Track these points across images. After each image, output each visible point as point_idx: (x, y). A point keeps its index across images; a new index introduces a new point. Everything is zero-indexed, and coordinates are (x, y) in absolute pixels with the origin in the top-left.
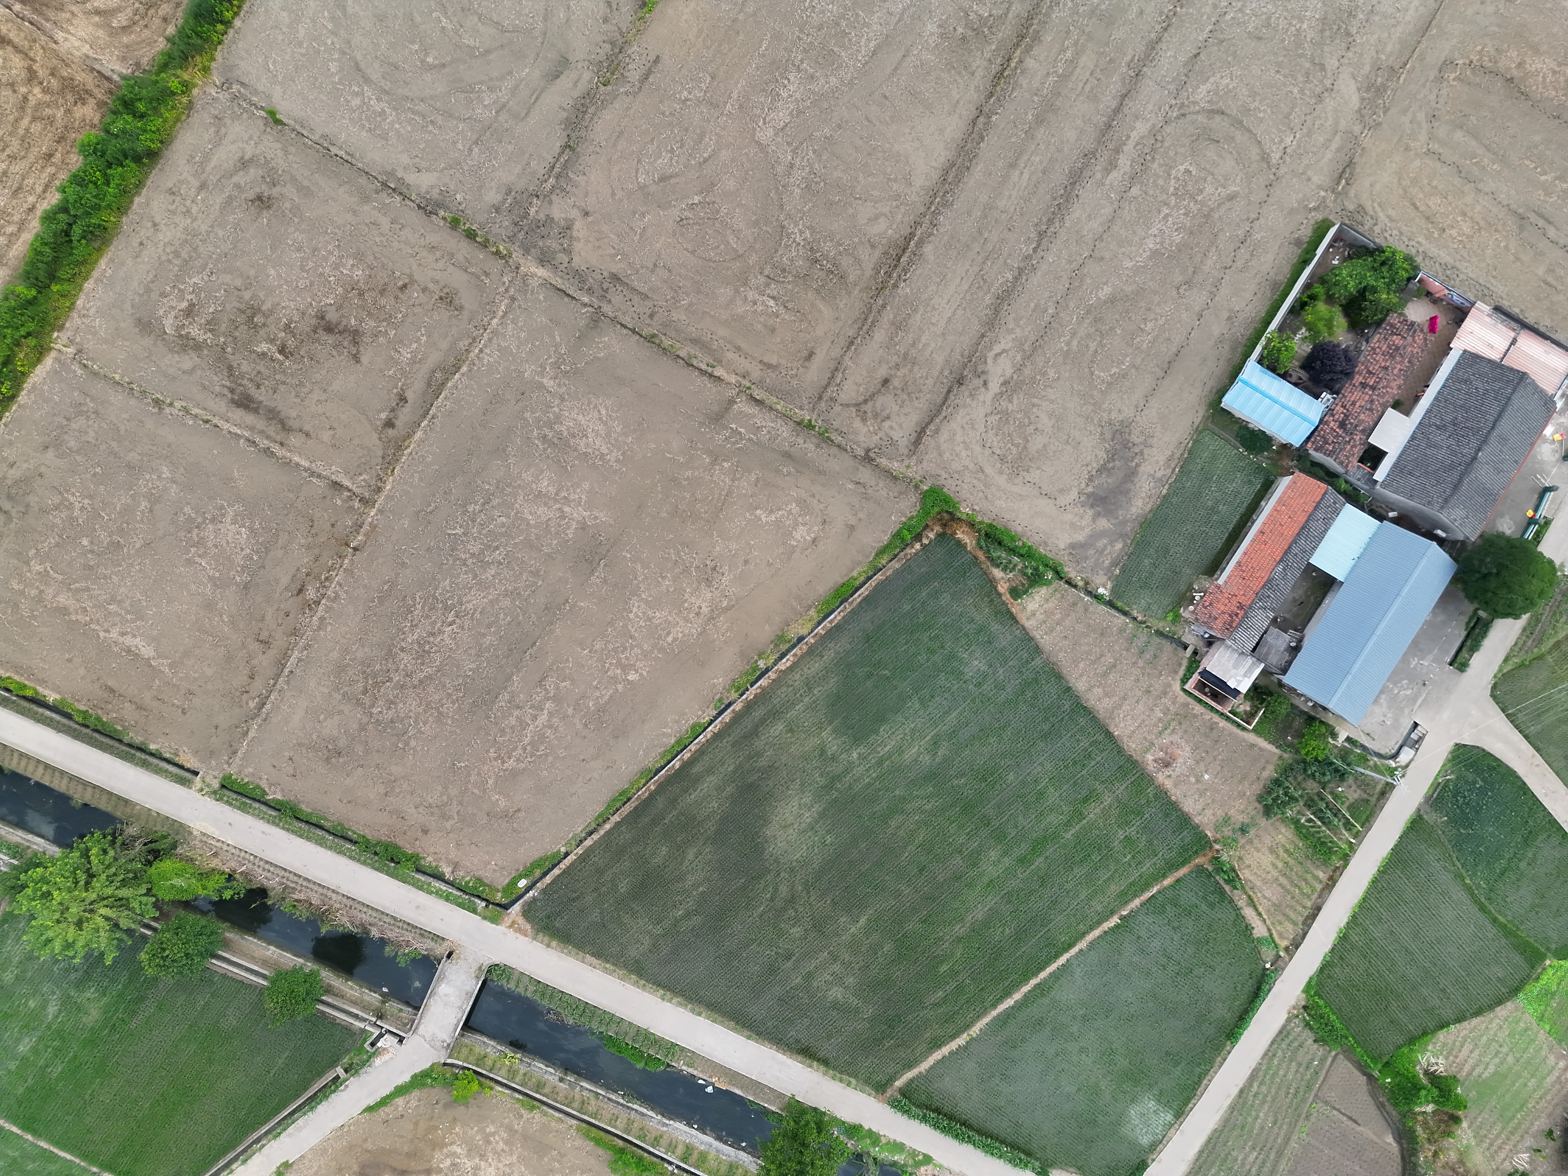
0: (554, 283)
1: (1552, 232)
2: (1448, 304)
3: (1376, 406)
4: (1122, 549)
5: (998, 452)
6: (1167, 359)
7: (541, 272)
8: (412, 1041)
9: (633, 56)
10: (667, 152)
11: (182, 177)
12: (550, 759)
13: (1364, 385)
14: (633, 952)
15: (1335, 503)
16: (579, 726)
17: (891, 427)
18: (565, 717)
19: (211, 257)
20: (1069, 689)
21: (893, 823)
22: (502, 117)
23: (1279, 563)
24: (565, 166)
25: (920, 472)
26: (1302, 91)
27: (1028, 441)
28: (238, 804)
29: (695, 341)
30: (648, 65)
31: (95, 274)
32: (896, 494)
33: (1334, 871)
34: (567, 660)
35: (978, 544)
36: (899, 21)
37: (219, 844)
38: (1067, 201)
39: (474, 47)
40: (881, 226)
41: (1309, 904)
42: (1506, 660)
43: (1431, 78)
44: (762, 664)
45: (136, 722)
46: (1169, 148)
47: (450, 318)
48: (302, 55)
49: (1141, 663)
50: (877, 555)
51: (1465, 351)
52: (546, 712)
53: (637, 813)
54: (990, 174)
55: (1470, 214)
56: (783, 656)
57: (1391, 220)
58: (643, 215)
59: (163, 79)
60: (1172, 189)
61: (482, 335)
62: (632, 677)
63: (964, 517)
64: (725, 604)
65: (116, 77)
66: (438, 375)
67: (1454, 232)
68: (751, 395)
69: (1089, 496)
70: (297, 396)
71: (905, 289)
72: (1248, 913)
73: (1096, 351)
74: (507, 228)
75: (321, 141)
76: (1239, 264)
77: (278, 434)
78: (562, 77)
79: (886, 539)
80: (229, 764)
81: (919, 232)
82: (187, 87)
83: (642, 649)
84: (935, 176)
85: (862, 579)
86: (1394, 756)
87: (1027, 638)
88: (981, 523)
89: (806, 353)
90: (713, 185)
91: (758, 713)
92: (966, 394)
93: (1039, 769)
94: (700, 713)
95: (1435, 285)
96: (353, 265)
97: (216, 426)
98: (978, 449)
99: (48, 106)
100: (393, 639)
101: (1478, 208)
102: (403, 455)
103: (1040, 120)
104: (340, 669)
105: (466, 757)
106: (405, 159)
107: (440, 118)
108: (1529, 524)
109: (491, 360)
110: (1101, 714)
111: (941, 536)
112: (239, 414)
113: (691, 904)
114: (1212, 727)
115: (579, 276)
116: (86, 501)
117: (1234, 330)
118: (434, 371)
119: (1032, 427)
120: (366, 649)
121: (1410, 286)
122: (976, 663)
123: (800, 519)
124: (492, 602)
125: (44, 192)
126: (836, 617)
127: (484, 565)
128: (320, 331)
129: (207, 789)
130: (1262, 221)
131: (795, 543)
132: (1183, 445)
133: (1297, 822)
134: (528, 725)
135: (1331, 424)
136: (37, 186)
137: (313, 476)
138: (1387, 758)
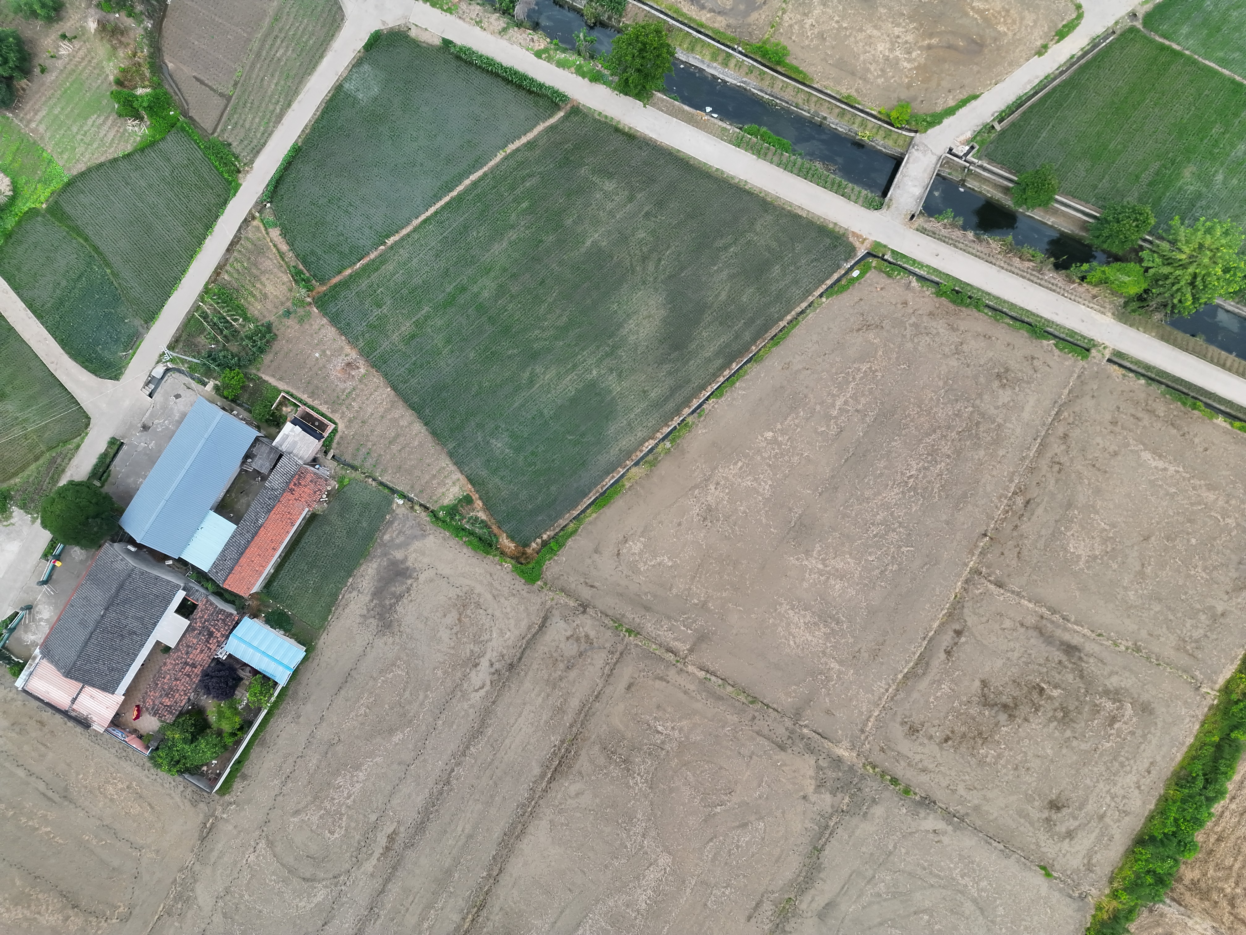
0: (830, 744)
1: (42, 787)
2: (124, 729)
3: (183, 650)
4: (384, 534)
5: (481, 611)
6: (348, 684)
7: (840, 752)
8: (941, 150)
9: (768, 921)
10: (741, 847)
11: (1117, 824)
12: (834, 370)
13: (194, 666)
14: (769, 218)
15: (217, 572)
16: (811, 396)
17: (566, 631)
18: (822, 403)
19: (1096, 763)
20: (426, 424)
21: (565, 319)
22: (869, 873)
23: (262, 525)
24: (821, 834)
25: (543, 595)
26: (242, 896)
27: (458, 620)
28: (1076, 337)
29: (720, 698)
30: (756, 914)
31: (1185, 749)
32: (562, 578)
33: (216, 280)
34: (820, 448)
35: (497, 539)
37: (1091, 305)
38: (427, 809)
39: (891, 927)
40: (574, 789)
41: (235, 254)
42: (78, 447)
43: (138, 907)
44: (668, 444)
45: (1155, 401)
46: (347, 851)
47: (911, 716)
48: (1025, 920)
49: (369, 445)
50: (576, 530)
51: (113, 693)
52: (837, 408)
53: (766, 328)
54: (488, 829)
55: (107, 800)
56: (651, 451)
57: (170, 795)
58: (760, 797)
59: (1132, 901)
60: (344, 819)
61: (886, 703)
62: (769, 435)
63: (509, 560)
64: (696, 492)
65: (1168, 901)
66: (920, 671)
67: (120, 786)
68: (676, 656)
69: (410, 577)
70: (1030, 655)
71: (555, 739)
72: (284, 247)
73: (404, 691)
74: (867, 786)
75: (1010, 853)
76: (291, 760)
77: (1045, 625)
78: (823, 904)
79: (570, 542)
80: (1083, 367)
81: (544, 784)
82: (1114, 895)
83: (762, 456)
84: (531, 829)
85: (588, 511)
86: (168, 370)
87: (459, 464)
88: (495, 556)
89: (633, 689)
90: (705, 821)
91: (671, 405)
92: (506, 657)
93: (449, 362)
94: (716, 407)
95: (136, 744)
96: (987, 757)
97: (1093, 631)
98: (498, 613)
99: (1219, 878)
100: (956, 465)
101: (101, 804)
102: (948, 609)
103: (449, 873)
104: (997, 442)
105: (899, 372)
106: (946, 840)
107: (918, 872)
109: (879, 683)
110: (400, 404)
111: (527, 545)
112: (1076, 640)
113: (723, 256)
114: (312, 395)
115: (810, 750)
116: (1192, 573)
117: (295, 708)
118: (924, 674)
119: (454, 631)
120: (977, 457)
121: (156, 744)
122: (499, 445)
123: (637, 558)
124: (879, 493)
125: (1223, 812)
126: (609, 481)
127: (884, 522)
128: (1012, 705)
129: (1100, 348)
130: (273, 794)
131: (642, 539)
132: (335, 617)
133: (246, 319)
134: (851, 397)
135: (219, 635)
136: (1229, 816)
137: (1018, 592)
138: (174, 369)
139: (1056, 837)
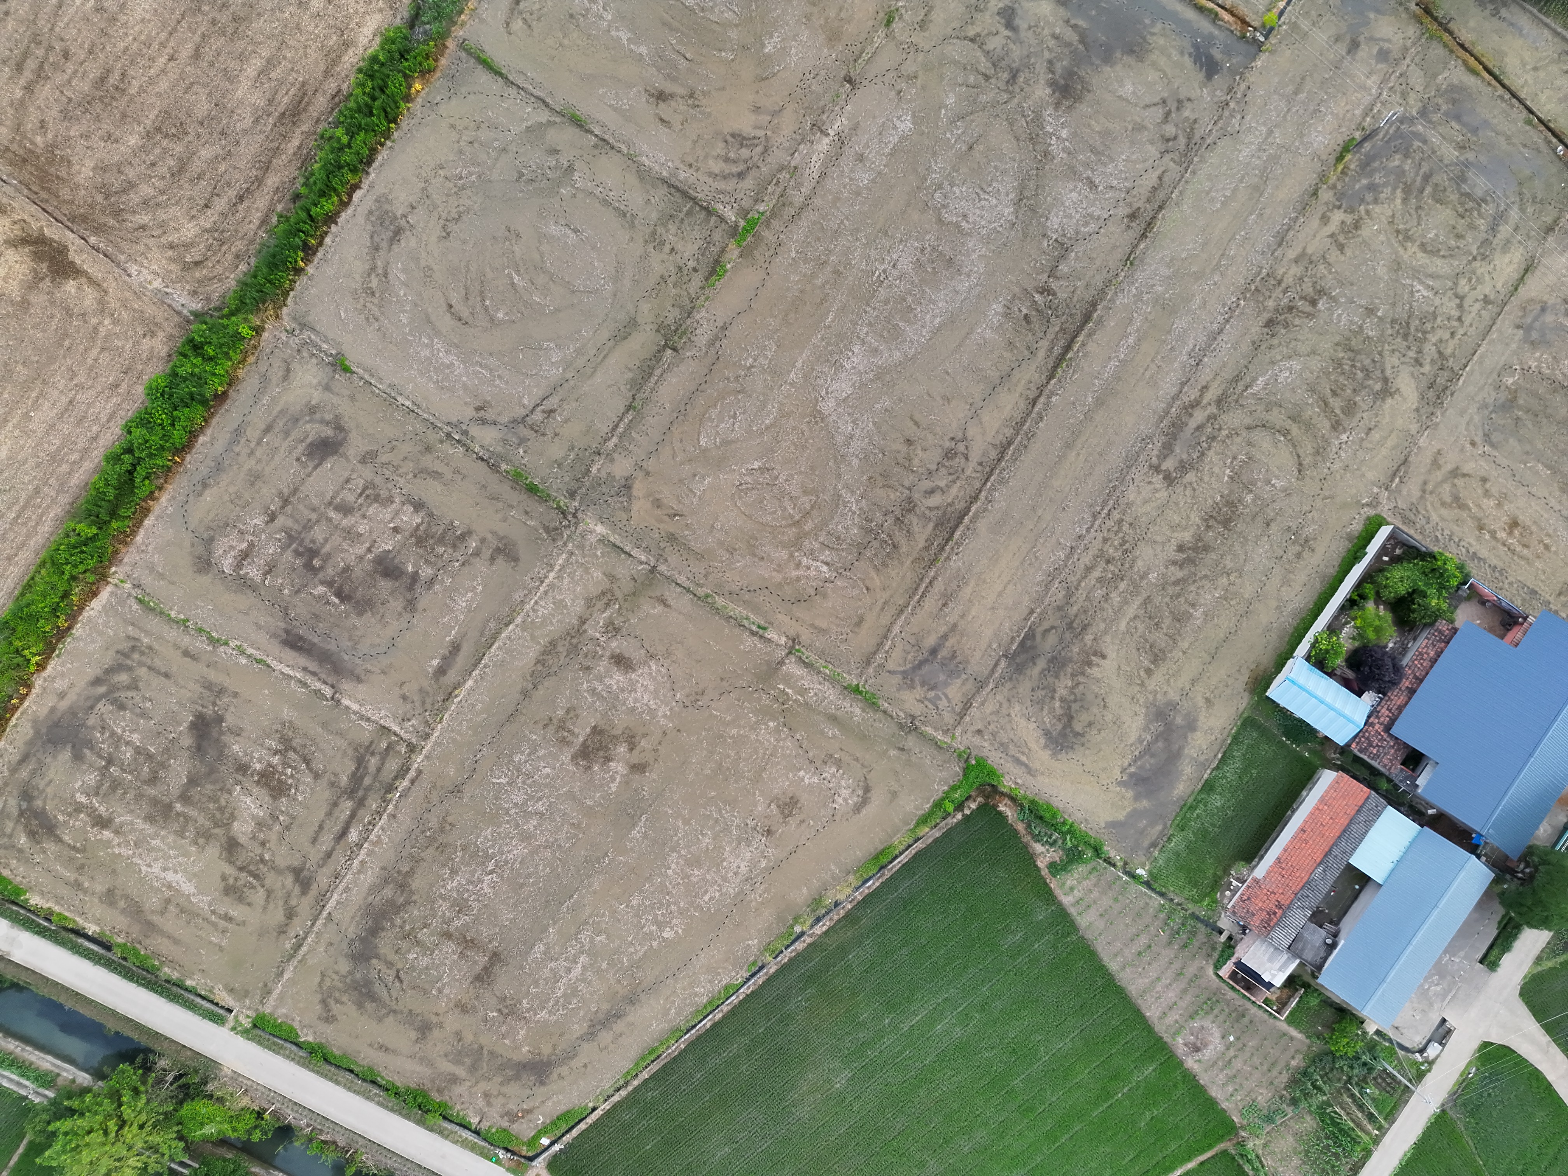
0: (612, 539)
4: (1162, 831)
5: (1043, 726)
6: (1215, 645)
7: (600, 529)
9: (701, 322)
10: (730, 417)
11: (249, 419)
12: (582, 1012)
15: (1377, 806)
16: (612, 982)
17: (937, 696)
18: (599, 971)
20: (1102, 967)
22: (569, 374)
23: (1319, 864)
24: (629, 427)
25: (964, 742)
27: (1072, 717)
28: (269, 1044)
29: (748, 603)
30: (716, 331)
31: (157, 510)
32: (939, 763)
33: (1356, 1162)
34: (604, 915)
35: (1020, 818)
36: (965, 299)
37: (249, 1083)
38: (1122, 483)
39: (545, 305)
42: (1539, 960)
43: (1490, 381)
44: (798, 929)
45: (173, 958)
46: (1226, 437)
47: (507, 569)
49: (1175, 945)
50: (917, 825)
52: (580, 965)
53: (664, 1071)
54: (1047, 454)
55: (1521, 517)
56: (818, 920)
57: (1444, 520)
58: (703, 477)
60: (1227, 477)
61: (538, 588)
62: (668, 934)
63: (1005, 790)
64: (764, 864)
65: (185, 312)
66: (492, 625)
67: (1505, 535)
68: (800, 658)
69: (1131, 775)
70: (350, 639)
71: (956, 563)
74: (568, 483)
75: (388, 391)
76: (1290, 555)
77: (329, 676)
78: (630, 338)
79: (927, 806)
80: (263, 1004)
81: (973, 509)
82: (257, 331)
83: (679, 907)
84: (993, 452)
85: (902, 847)
86: (1422, 1051)
87: (1063, 914)
88: (1023, 797)
89: (856, 620)
90: (773, 451)
91: (791, 976)
92: (1014, 667)
95: (1485, 589)
96: (413, 513)
97: (269, 666)
98: (1022, 722)
99: (117, 338)
100: (432, 886)
101: (1530, 512)
102: (453, 702)
103: (1100, 402)
105: (498, 1007)
106: (470, 411)
107: (508, 372)
109: (546, 612)
110: (1134, 995)
111: (983, 808)
112: (290, 655)
114: (1244, 1013)
115: (637, 534)
116: (136, 736)
117: (1283, 619)
118: (488, 621)
119: (1078, 704)
120: (405, 894)
121: (1460, 592)
122: (1012, 935)
123: (843, 782)
124: (532, 853)
125: (108, 421)
126: (875, 883)
127: (527, 815)
128: (378, 576)
129: (239, 1028)
130: (1315, 514)
131: (836, 806)
132: (1227, 731)
133: (1321, 1111)
134: (561, 977)
135: (1377, 727)
136: (102, 415)
137: (362, 719)
138: (1413, 1053)
139: (329, 408)
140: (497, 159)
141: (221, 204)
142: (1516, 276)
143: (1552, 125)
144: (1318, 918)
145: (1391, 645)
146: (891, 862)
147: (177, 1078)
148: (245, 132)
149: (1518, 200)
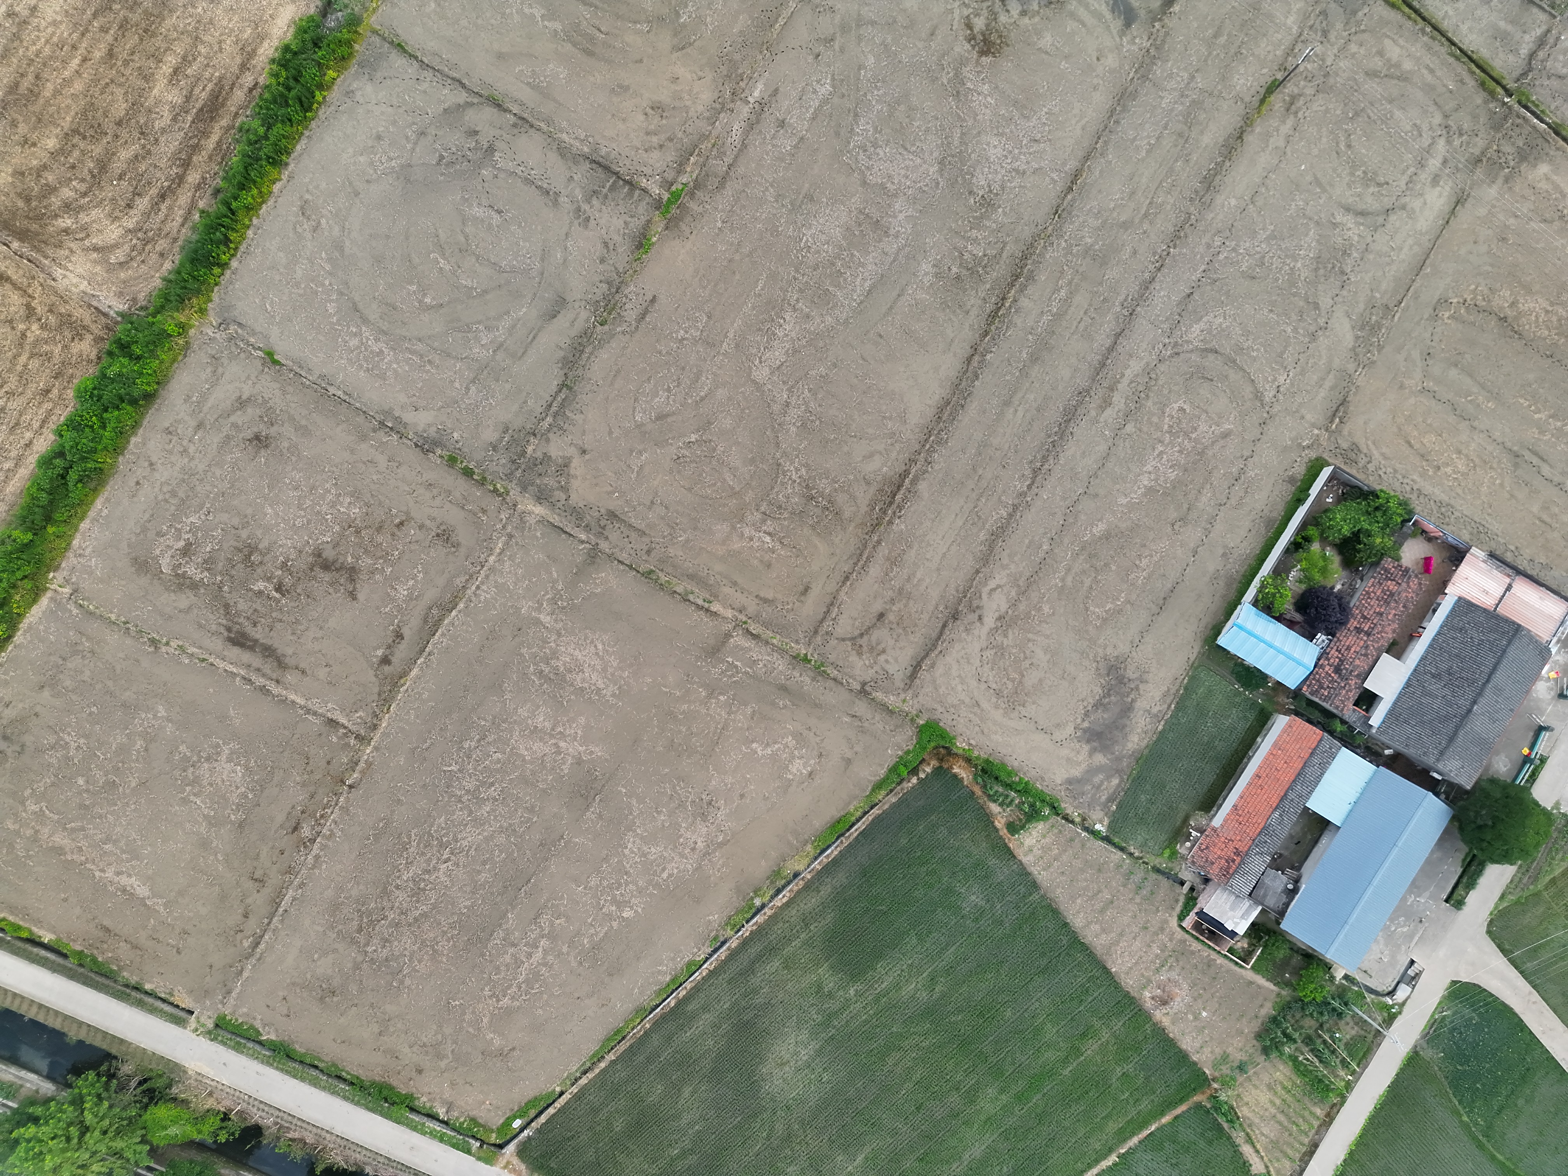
0: (551, 520)
1: (1546, 470)
2: (1443, 542)
3: (1372, 651)
4: (1119, 785)
5: (994, 686)
6: (1162, 596)
7: (539, 510)
9: (630, 296)
10: (664, 390)
11: (179, 417)
12: (545, 997)
13: (1358, 630)
15: (1331, 748)
16: (574, 964)
17: (887, 661)
18: (560, 954)
19: (208, 496)
20: (1066, 924)
21: (890, 1061)
22: (500, 355)
23: (1275, 810)
24: (562, 406)
25: (916, 706)
26: (1295, 330)
27: (1023, 676)
28: (232, 1044)
29: (691, 577)
30: (645, 305)
31: (92, 514)
32: (892, 728)
33: (1332, 1108)
34: (562, 897)
35: (975, 779)
36: (894, 261)
37: (214, 1084)
38: (1061, 438)
39: (472, 288)
40: (876, 464)
41: (1306, 1141)
42: (1502, 897)
43: (1426, 316)
44: (758, 902)
45: (131, 962)
46: (1163, 386)
47: (447, 554)
48: (300, 295)
49: (1138, 900)
50: (873, 790)
51: (1460, 598)
52: (540, 949)
53: (631, 1052)
54: (984, 412)
55: (1465, 451)
56: (779, 891)
57: (1386, 458)
58: (640, 453)
59: (159, 321)
60: (1166, 427)
61: (479, 572)
62: (627, 914)
63: (960, 752)
64: (720, 839)
65: (112, 313)
66: (435, 611)
67: (1449, 470)
68: (747, 630)
69: (1085, 731)
70: (293, 634)
71: (899, 526)
72: (1246, 1150)
73: (1091, 587)
74: (504, 465)
75: (318, 381)
76: (1233, 501)
77: (274, 671)
78: (559, 316)
79: (882, 772)
80: (224, 1004)
81: (913, 471)
82: (183, 328)
83: (637, 886)
84: (930, 413)
85: (859, 814)
86: (1391, 993)
87: (1024, 873)
88: (978, 758)
89: (801, 588)
90: (710, 423)
91: (754, 950)
92: (962, 628)
93: (1037, 1004)
94: (695, 950)
95: (1431, 527)
96: (350, 503)
97: (212, 664)
98: (973, 683)
99: (46, 342)
100: (388, 876)
101: (1473, 446)
102: (399, 692)
103: (1034, 358)
104: (335, 907)
105: (460, 996)
106: (402, 398)
107: (438, 357)
108: (1524, 763)
109: (488, 596)
110: (1099, 951)
111: (938, 771)
112: (235, 652)
113: (687, 1143)
114: (1210, 963)
115: (577, 514)
116: (82, 741)
117: (1229, 566)
118: (431, 608)
119: (1028, 662)
120: (361, 887)
121: (1405, 529)
122: (973, 898)
123: (796, 752)
124: (487, 839)
125: (42, 427)
126: (833, 852)
127: (479, 802)
128: (317, 569)
129: (202, 1029)
130: (1256, 458)
131: (791, 777)
132: (1179, 681)
133: (1294, 1059)
134: (523, 962)
135: (1327, 669)
136: (34, 422)
137: (308, 713)
138: (1384, 995)
139: (260, 401)
140: (416, 144)
141: (143, 203)
142: (1447, 209)
143: (1475, 56)
144: (1278, 863)
145: (1338, 587)
146: (848, 830)
147: (140, 1083)
148: (163, 131)
149: (1444, 132)
